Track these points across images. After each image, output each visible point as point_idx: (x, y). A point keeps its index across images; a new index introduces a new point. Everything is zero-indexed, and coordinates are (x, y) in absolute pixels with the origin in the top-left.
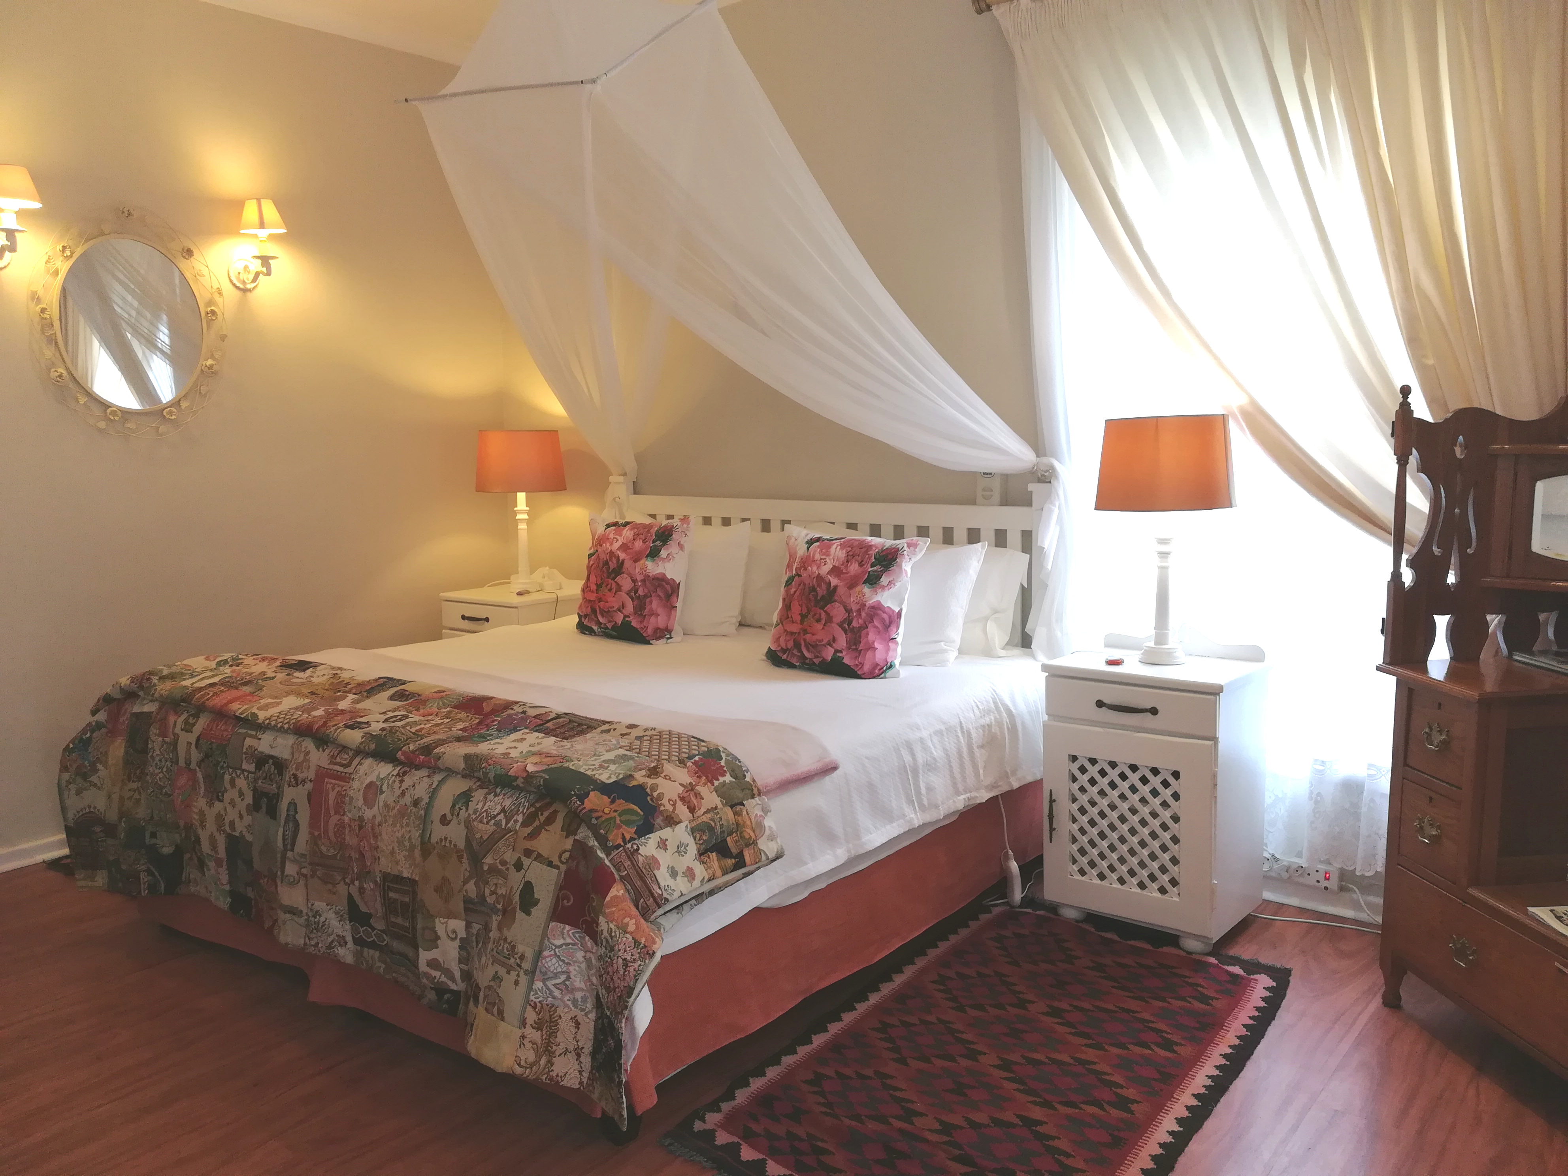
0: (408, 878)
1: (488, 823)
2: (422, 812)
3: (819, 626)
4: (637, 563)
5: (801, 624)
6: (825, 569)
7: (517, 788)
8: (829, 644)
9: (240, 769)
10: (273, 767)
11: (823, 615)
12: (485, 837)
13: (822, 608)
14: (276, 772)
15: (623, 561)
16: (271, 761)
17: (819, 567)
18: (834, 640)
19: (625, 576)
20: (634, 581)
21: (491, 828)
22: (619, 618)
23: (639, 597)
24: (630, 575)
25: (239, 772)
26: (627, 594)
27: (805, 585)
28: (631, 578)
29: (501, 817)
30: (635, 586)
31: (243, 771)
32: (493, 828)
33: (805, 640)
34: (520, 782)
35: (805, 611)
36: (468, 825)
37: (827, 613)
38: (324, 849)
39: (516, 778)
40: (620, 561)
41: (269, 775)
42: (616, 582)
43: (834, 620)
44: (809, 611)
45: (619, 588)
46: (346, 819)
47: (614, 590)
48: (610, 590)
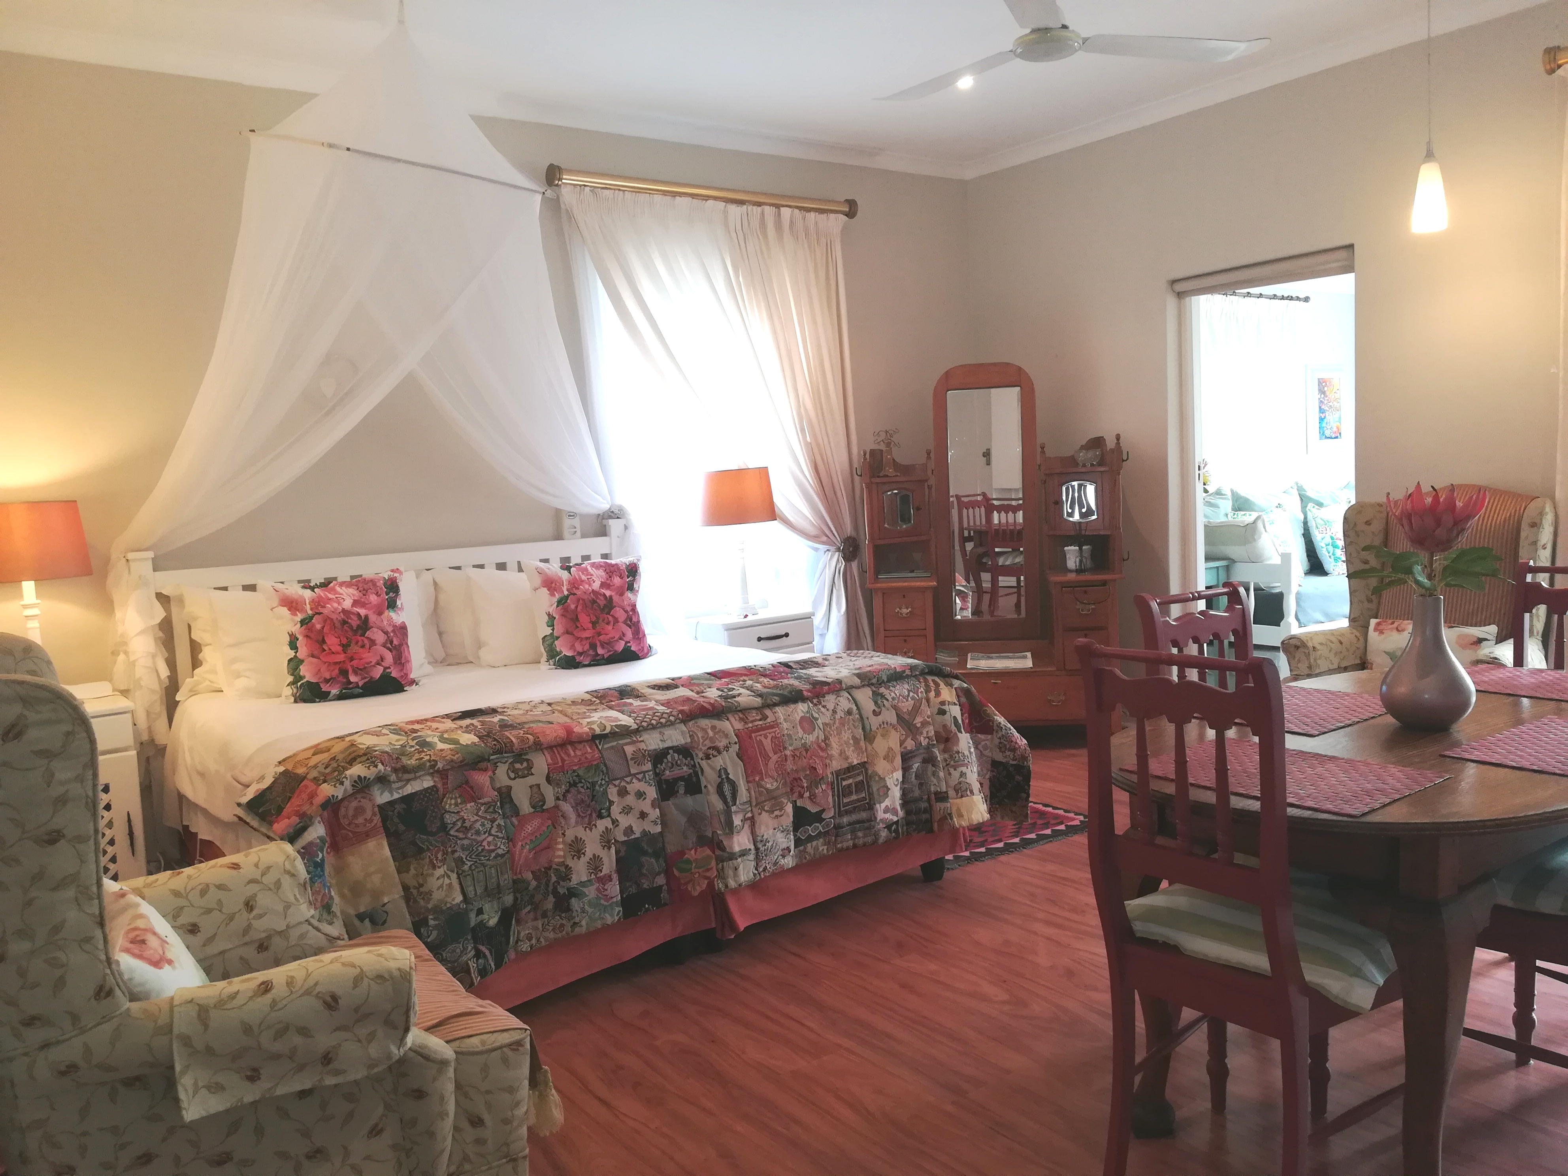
0: (858, 764)
1: (907, 701)
2: (857, 716)
3: (610, 627)
4: (382, 616)
5: (594, 629)
6: (596, 586)
7: (908, 677)
8: (621, 639)
9: (630, 775)
10: (676, 755)
11: (611, 618)
12: (910, 709)
13: (608, 613)
14: (681, 757)
15: (366, 617)
16: (671, 751)
17: (590, 585)
18: (624, 635)
19: (375, 630)
20: (386, 633)
21: (911, 702)
22: (378, 672)
23: (395, 647)
24: (379, 628)
25: (628, 779)
26: (384, 647)
27: (583, 600)
28: (382, 631)
29: (911, 694)
30: (388, 637)
31: (634, 775)
32: (913, 702)
33: (600, 641)
34: (908, 672)
35: (594, 619)
36: (895, 707)
37: (612, 616)
38: (768, 786)
39: (904, 672)
40: (363, 617)
41: (674, 763)
42: (367, 638)
43: (619, 620)
44: (598, 618)
45: (373, 642)
46: (788, 753)
47: (368, 646)
48: (363, 646)
